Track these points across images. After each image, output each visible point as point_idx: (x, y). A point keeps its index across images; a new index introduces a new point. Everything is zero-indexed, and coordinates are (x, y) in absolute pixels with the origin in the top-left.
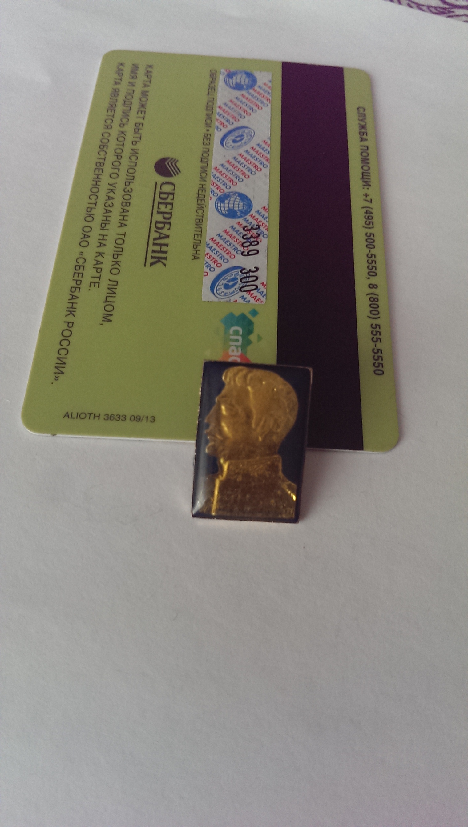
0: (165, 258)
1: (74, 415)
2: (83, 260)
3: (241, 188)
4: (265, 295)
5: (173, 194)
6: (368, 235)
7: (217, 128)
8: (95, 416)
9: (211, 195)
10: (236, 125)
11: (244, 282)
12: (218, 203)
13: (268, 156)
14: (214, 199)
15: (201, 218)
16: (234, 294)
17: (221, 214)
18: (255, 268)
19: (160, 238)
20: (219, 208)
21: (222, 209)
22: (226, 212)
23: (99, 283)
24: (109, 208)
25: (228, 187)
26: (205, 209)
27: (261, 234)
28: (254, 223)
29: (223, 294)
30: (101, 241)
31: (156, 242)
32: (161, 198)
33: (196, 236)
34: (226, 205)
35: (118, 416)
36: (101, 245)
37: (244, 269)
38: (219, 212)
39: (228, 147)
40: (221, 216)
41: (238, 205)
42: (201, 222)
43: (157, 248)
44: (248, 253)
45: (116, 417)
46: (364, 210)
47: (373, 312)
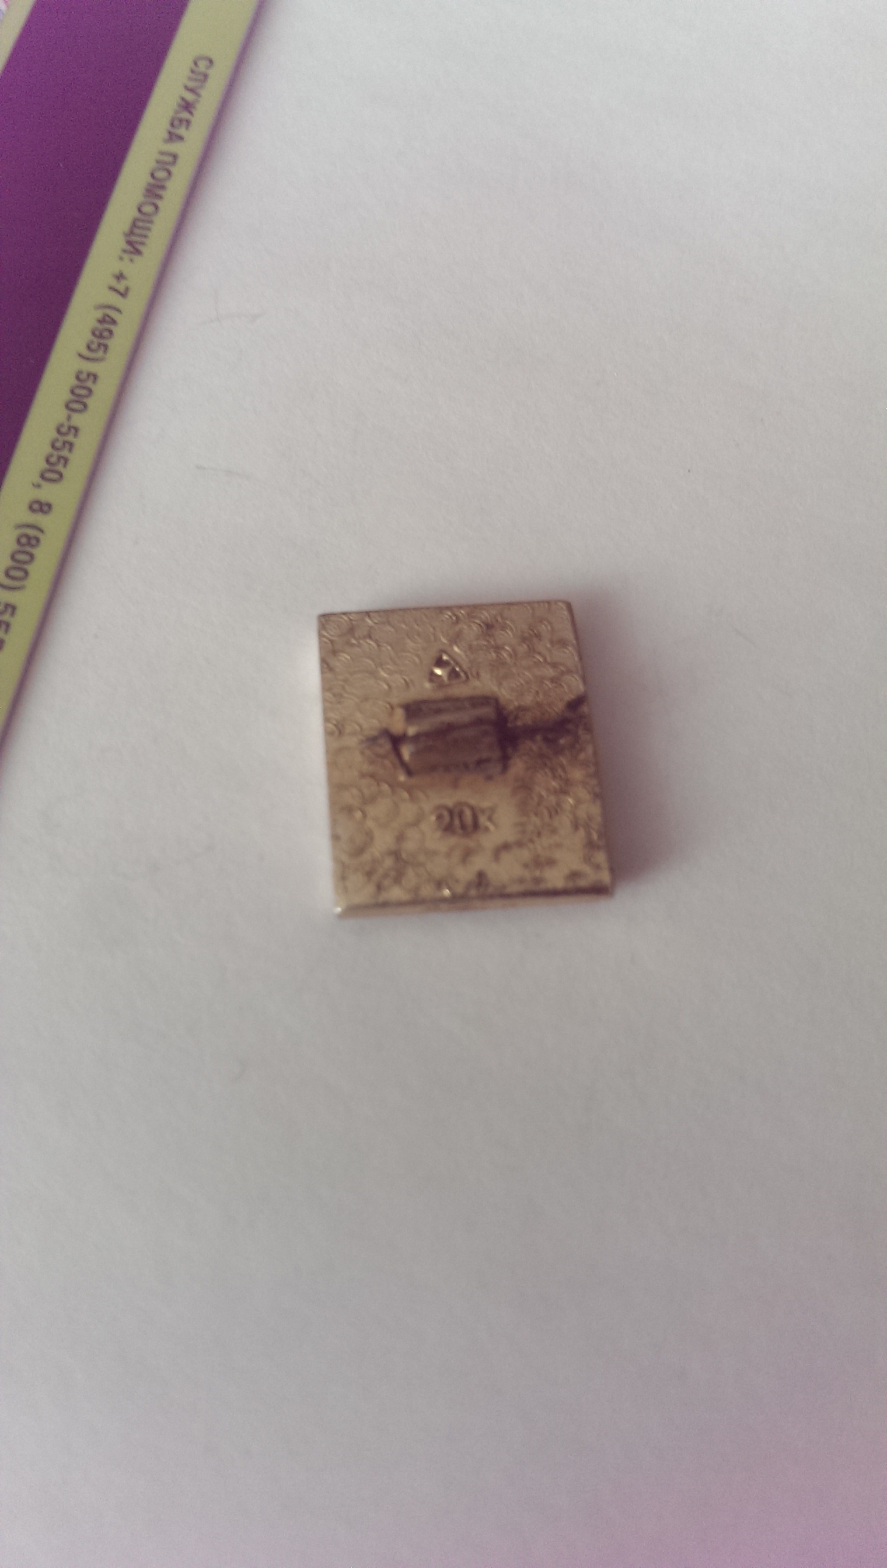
46: (99, 314)
47: (13, 573)
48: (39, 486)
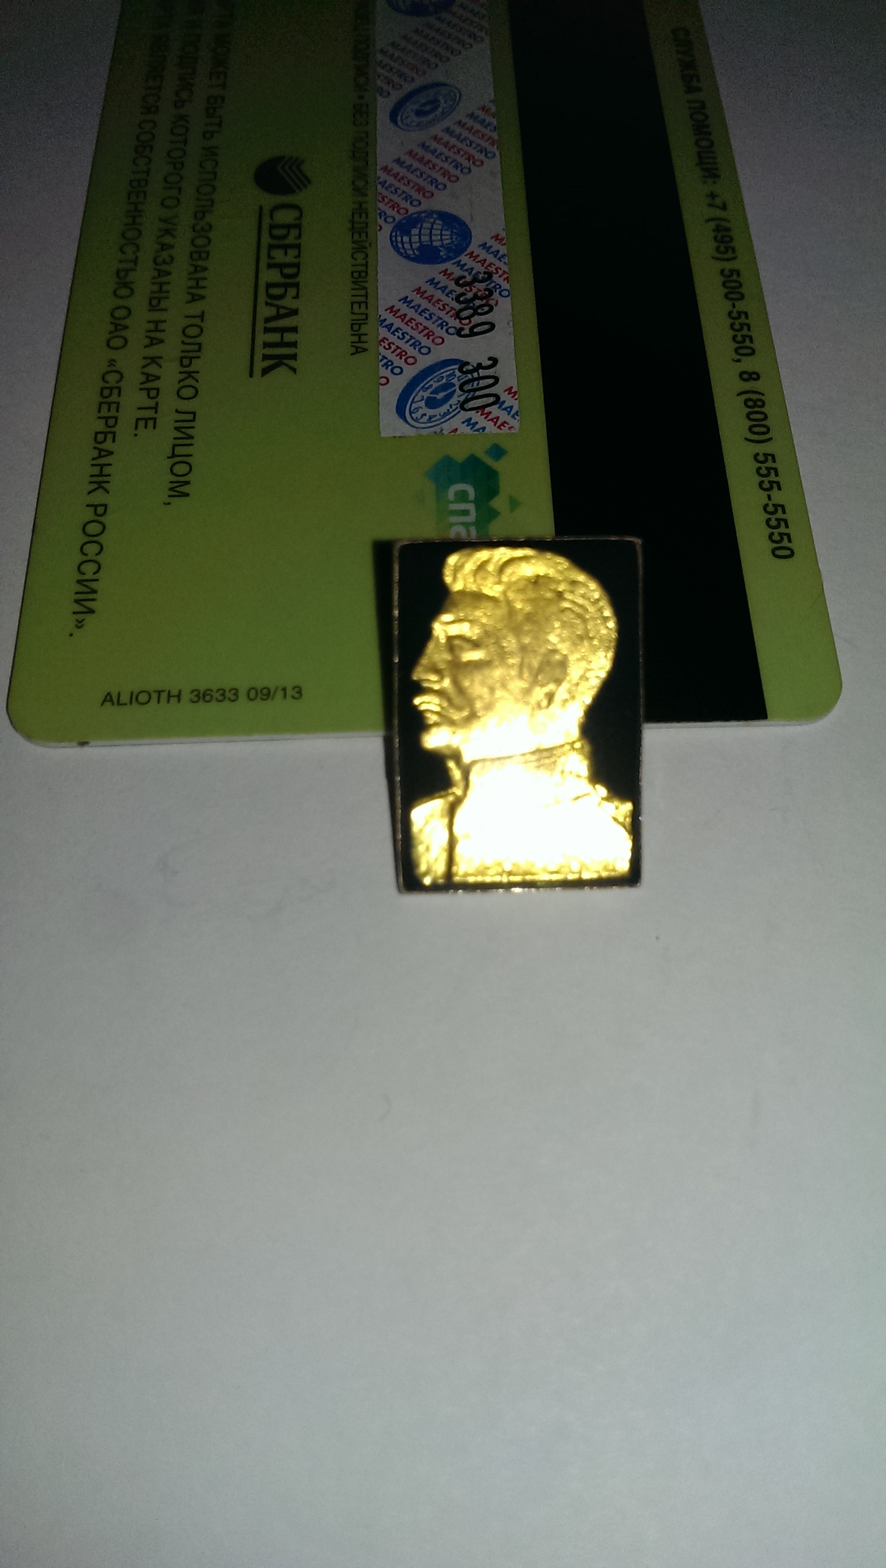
0: (294, 357)
1: (125, 698)
2: (117, 376)
3: (442, 202)
4: (517, 413)
5: (298, 226)
6: (727, 273)
7: (381, 91)
8: (169, 696)
9: (381, 222)
10: (419, 82)
11: (469, 391)
12: (396, 237)
13: (495, 136)
14: (387, 229)
15: (363, 268)
16: (451, 415)
17: (405, 257)
18: (490, 359)
19: (278, 317)
20: (400, 245)
21: (407, 246)
22: (415, 251)
23: (155, 419)
24: (164, 267)
25: (415, 203)
26: (370, 251)
27: (496, 291)
28: (478, 268)
29: (426, 418)
30: (152, 335)
31: (269, 325)
32: (272, 236)
33: (356, 306)
34: (415, 239)
35: (221, 692)
36: (153, 342)
37: (468, 363)
38: (401, 254)
39: (408, 125)
40: (404, 261)
41: (441, 237)
42: (365, 278)
43: (275, 337)
44: (471, 329)
45: (216, 695)
46: (712, 225)
47: (756, 429)
48: (739, 361)
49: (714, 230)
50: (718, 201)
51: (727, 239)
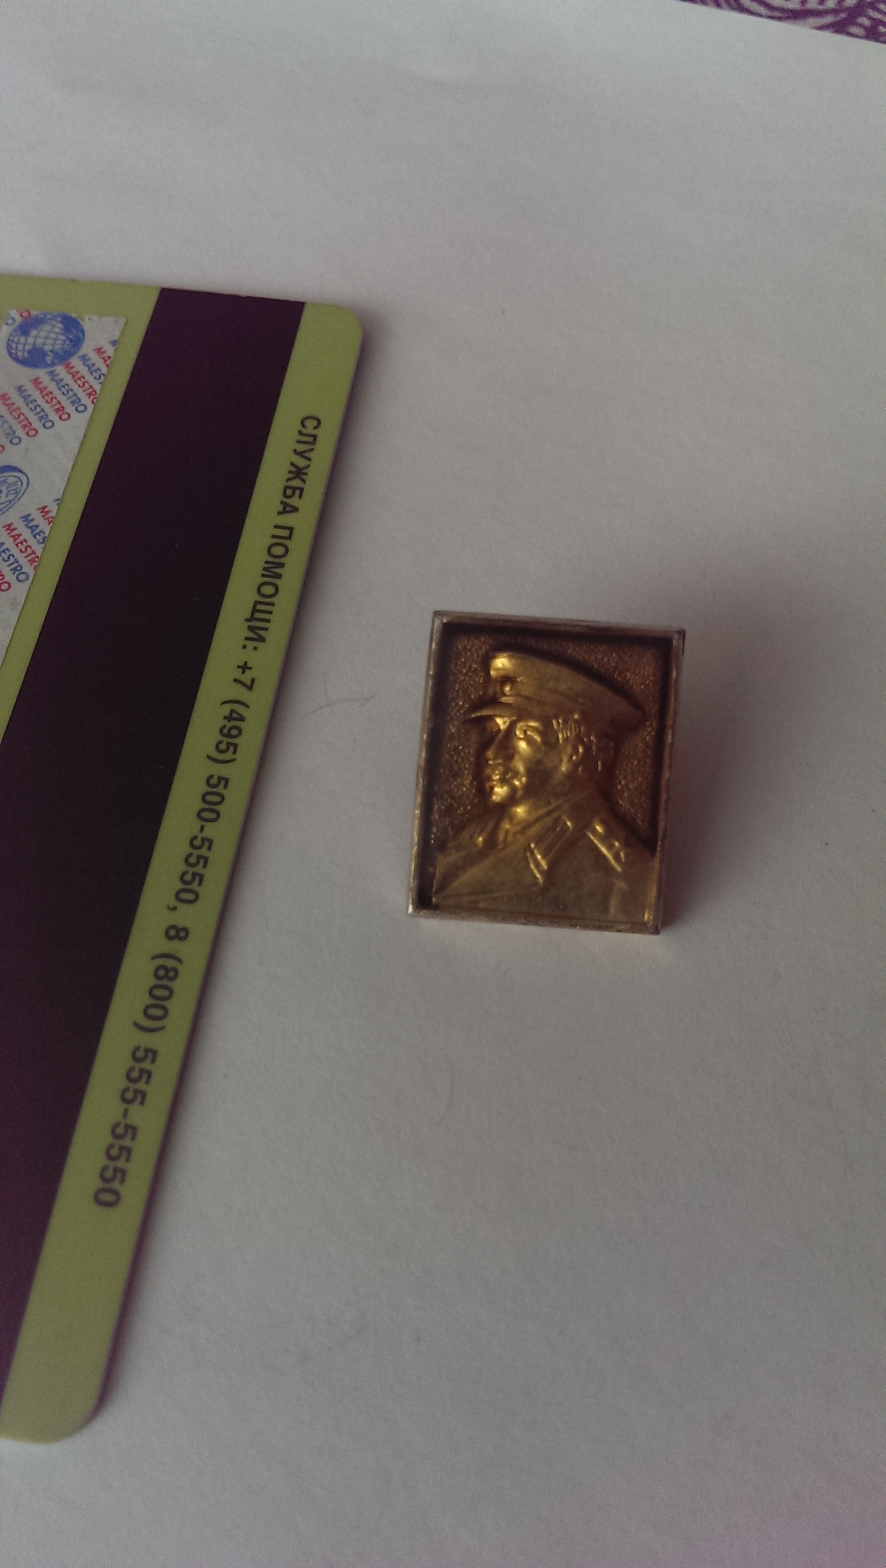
6: (214, 781)
46: (226, 710)
47: (152, 1012)
48: (174, 909)
49: (225, 718)
50: (246, 678)
51: (234, 732)
